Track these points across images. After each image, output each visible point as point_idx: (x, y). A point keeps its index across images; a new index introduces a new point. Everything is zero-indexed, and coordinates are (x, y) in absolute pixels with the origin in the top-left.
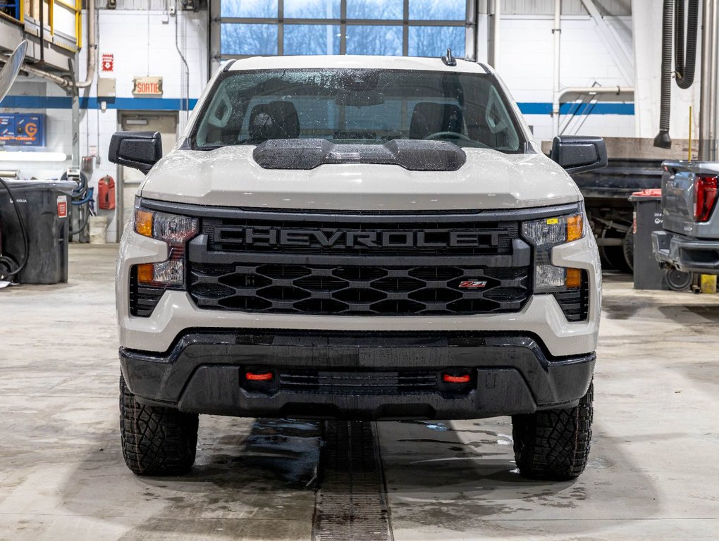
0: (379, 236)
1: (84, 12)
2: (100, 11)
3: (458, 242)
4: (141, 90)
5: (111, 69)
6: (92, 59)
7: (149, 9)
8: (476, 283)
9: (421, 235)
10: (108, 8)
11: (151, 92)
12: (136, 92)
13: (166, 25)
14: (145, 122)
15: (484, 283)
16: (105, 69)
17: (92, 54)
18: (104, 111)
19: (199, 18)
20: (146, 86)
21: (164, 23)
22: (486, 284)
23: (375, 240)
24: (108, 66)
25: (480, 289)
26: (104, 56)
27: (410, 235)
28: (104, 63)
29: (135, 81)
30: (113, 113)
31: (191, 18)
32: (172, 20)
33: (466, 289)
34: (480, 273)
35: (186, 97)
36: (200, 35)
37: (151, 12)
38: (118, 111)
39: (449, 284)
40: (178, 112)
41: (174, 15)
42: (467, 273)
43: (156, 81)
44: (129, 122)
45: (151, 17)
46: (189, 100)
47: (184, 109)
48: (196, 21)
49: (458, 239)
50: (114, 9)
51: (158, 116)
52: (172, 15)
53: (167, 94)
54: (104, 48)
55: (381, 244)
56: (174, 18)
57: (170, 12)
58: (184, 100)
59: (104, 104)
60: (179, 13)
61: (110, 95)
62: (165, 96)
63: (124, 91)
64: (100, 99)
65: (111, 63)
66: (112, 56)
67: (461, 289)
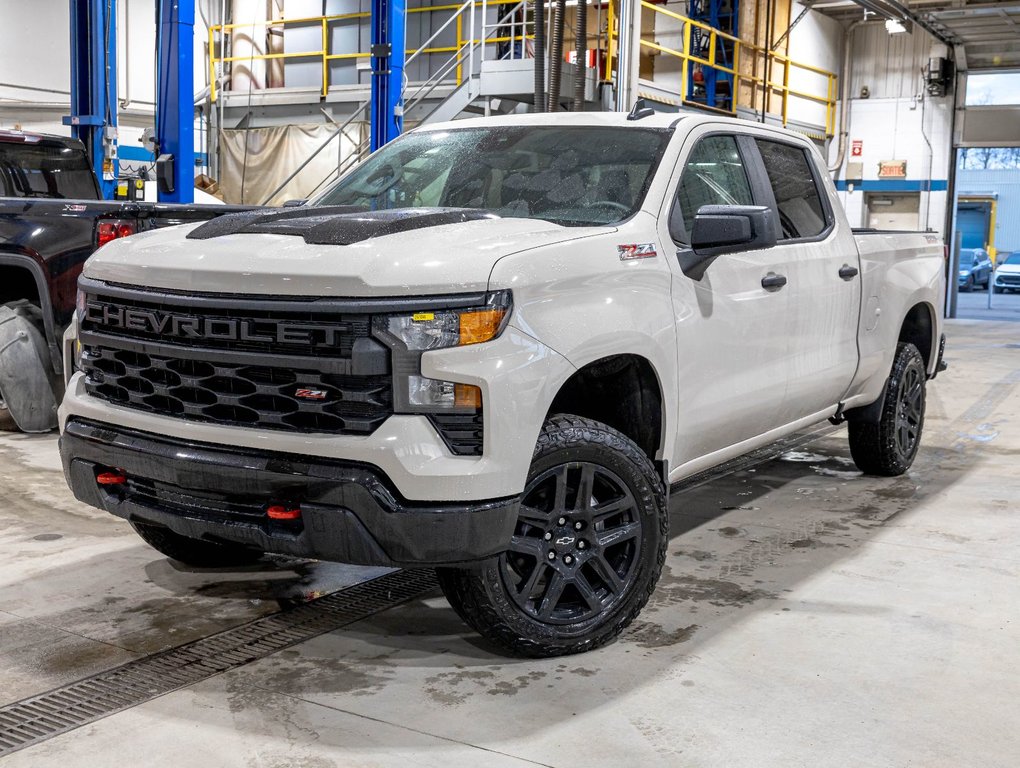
0: (202, 323)
1: (838, 103)
2: (853, 101)
3: (286, 337)
4: (886, 173)
5: (859, 154)
6: (843, 145)
7: (901, 96)
8: (315, 393)
9: (244, 325)
10: (862, 98)
11: (896, 174)
12: (881, 175)
13: (912, 111)
14: (890, 202)
15: (324, 394)
16: (854, 154)
17: (843, 140)
18: (851, 193)
19: (947, 103)
20: (891, 169)
21: (912, 109)
22: (327, 395)
23: (197, 328)
24: (857, 151)
25: (319, 400)
26: (855, 142)
27: (232, 323)
28: (854, 149)
29: (880, 165)
30: (859, 194)
31: (937, 103)
32: (919, 106)
33: (303, 399)
34: (316, 379)
35: (928, 179)
36: (946, 119)
37: (900, 100)
38: (865, 193)
39: (282, 391)
40: (919, 192)
41: (922, 101)
42: (300, 378)
43: (900, 164)
44: (875, 202)
45: (900, 104)
46: (932, 182)
47: (926, 190)
48: (943, 106)
49: (286, 333)
50: (867, 98)
51: (902, 197)
52: (920, 101)
53: (911, 176)
54: (854, 136)
55: (204, 333)
56: (921, 104)
57: (917, 98)
58: (926, 182)
59: (851, 187)
60: (926, 99)
61: (858, 178)
62: (908, 178)
63: (871, 174)
64: (848, 182)
65: (860, 149)
66: (861, 142)
67: (297, 398)
